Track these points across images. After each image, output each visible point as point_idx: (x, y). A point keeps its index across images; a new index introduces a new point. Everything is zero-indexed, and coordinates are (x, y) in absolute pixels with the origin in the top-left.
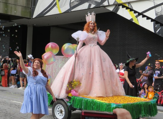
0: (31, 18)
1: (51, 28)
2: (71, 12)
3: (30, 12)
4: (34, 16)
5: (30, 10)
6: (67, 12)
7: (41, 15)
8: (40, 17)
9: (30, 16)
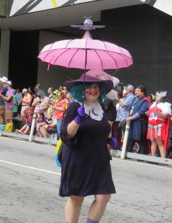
0: (6, 17)
1: (41, 34)
2: (74, 5)
3: (5, 6)
4: (12, 13)
5: (6, 3)
6: (67, 5)
7: (24, 11)
8: (21, 15)
9: (5, 13)
